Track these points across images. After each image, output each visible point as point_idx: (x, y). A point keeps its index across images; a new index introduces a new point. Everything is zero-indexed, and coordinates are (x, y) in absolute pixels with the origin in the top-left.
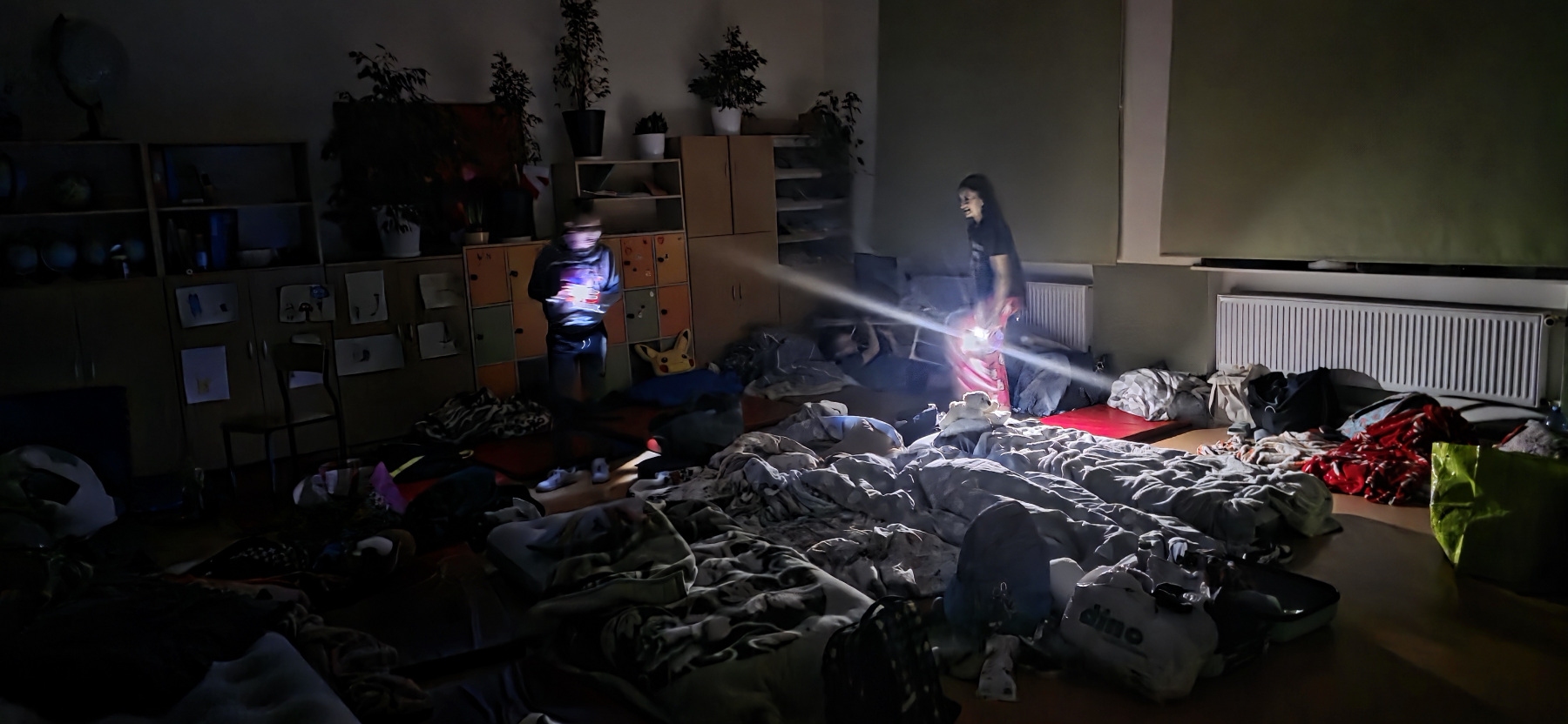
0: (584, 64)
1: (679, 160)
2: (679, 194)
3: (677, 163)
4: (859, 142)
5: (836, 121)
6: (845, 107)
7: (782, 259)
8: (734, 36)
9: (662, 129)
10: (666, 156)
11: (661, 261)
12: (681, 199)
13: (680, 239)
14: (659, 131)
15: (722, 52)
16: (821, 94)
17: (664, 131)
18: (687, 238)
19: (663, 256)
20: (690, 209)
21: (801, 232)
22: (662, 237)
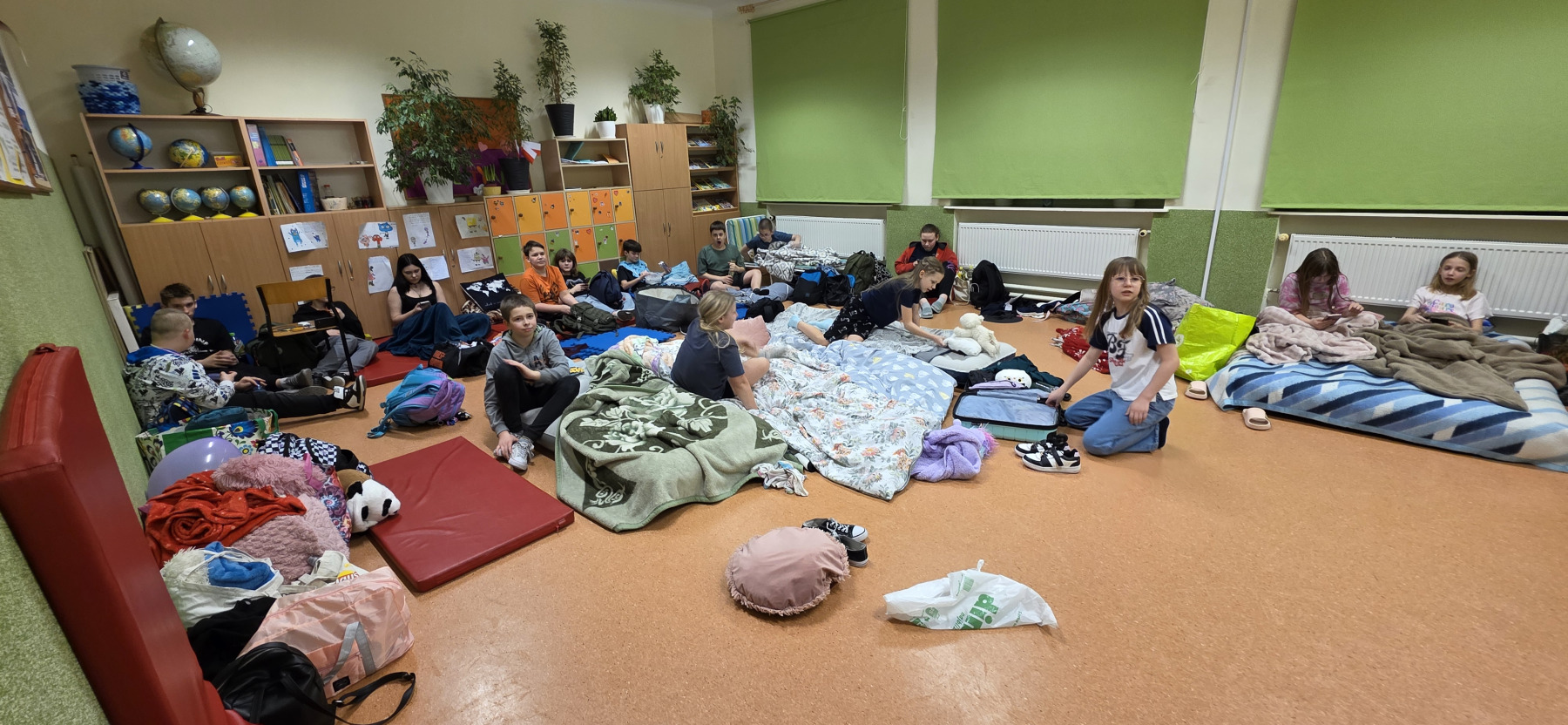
0: (557, 72)
1: (626, 140)
2: (627, 162)
3: (624, 141)
4: (742, 129)
5: (726, 116)
6: (731, 107)
7: (694, 205)
8: (658, 56)
9: (614, 118)
10: (617, 136)
11: (617, 207)
12: (628, 165)
13: (628, 192)
14: (612, 119)
15: (651, 67)
16: (715, 98)
17: (615, 120)
18: (633, 191)
19: (618, 204)
20: (633, 173)
21: (705, 188)
22: (617, 191)
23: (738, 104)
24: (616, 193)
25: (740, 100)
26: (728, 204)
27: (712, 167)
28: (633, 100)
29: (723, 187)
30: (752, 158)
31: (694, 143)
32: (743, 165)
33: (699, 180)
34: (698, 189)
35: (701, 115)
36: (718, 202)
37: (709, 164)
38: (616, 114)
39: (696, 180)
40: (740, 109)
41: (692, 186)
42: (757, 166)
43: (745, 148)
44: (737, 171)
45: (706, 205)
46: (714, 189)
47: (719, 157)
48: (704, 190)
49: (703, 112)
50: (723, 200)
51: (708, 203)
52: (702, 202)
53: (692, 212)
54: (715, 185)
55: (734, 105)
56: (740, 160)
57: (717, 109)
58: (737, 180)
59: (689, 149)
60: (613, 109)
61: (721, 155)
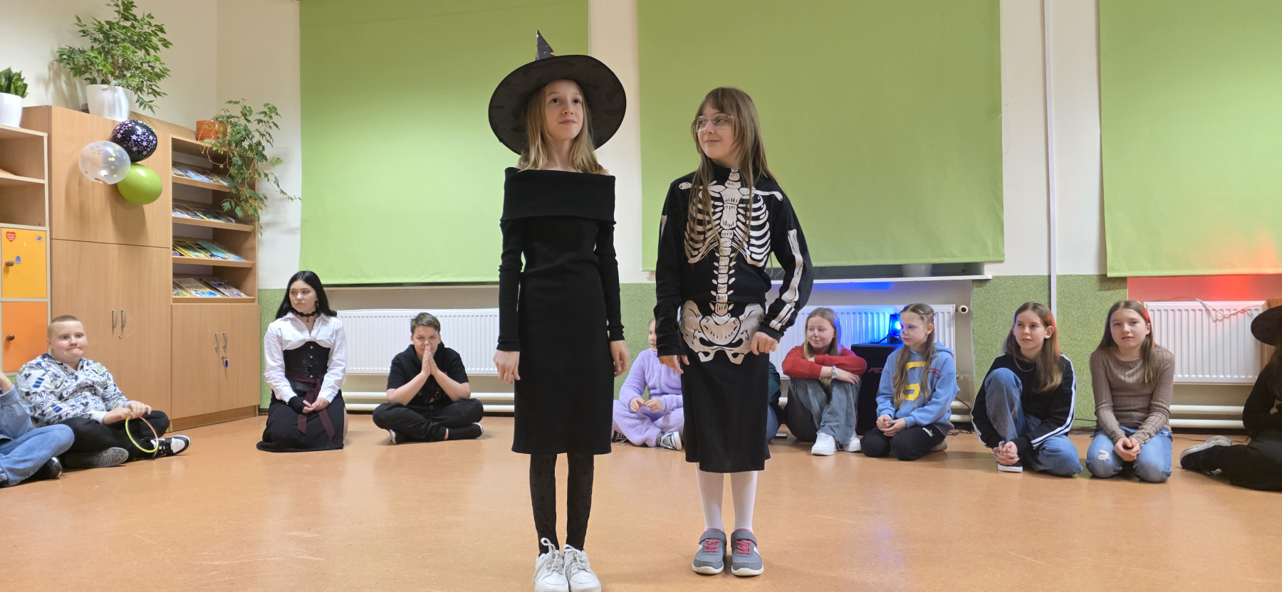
1: (45, 135)
2: (43, 178)
3: (42, 137)
4: (278, 161)
5: (248, 134)
6: (260, 121)
7: (176, 286)
8: (128, 6)
9: (21, 91)
10: (23, 125)
11: (9, 264)
12: (44, 184)
13: (39, 238)
14: (16, 93)
15: (108, 23)
16: (230, 102)
17: (23, 95)
18: (51, 239)
19: (13, 259)
20: (57, 201)
21: (197, 256)
22: (13, 233)
23: (275, 120)
25: (277, 114)
26: (235, 291)
27: (212, 220)
28: (57, 75)
29: (229, 258)
30: (293, 213)
31: (180, 173)
32: (268, 224)
33: (179, 242)
34: (188, 257)
35: (195, 130)
36: (220, 285)
37: (204, 215)
38: (25, 86)
39: (184, 239)
40: (275, 125)
41: (173, 250)
42: (301, 225)
43: (282, 192)
44: (255, 234)
45: (197, 287)
46: (212, 259)
47: (228, 203)
48: (194, 257)
49: (200, 124)
50: (227, 281)
51: (201, 285)
52: (189, 282)
53: (174, 297)
54: (214, 253)
55: (266, 119)
56: (264, 217)
57: (232, 120)
58: (253, 249)
59: (173, 177)
60: (19, 75)
61: (232, 201)
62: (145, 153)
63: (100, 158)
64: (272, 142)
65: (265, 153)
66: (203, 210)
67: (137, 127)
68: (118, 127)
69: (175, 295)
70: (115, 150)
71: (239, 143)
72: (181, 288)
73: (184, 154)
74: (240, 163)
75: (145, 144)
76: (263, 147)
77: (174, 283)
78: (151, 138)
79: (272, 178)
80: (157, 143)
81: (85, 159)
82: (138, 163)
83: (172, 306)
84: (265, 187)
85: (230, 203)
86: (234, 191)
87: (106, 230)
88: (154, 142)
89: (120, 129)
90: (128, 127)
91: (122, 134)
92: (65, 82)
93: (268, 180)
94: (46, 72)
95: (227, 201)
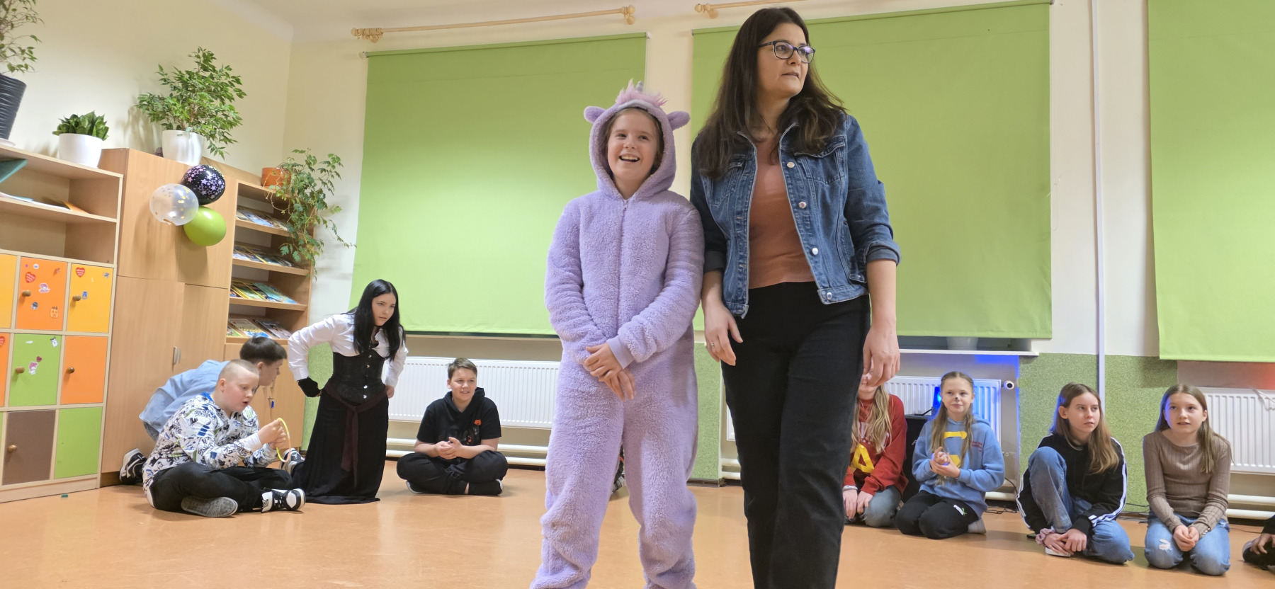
1: (121, 176)
2: (116, 218)
3: (118, 178)
4: (337, 209)
5: (311, 182)
6: (322, 170)
7: (231, 326)
8: (208, 57)
9: (102, 134)
10: (101, 165)
11: (76, 299)
12: (115, 223)
13: (107, 275)
14: (98, 136)
15: (188, 72)
16: (296, 151)
17: (103, 138)
18: (117, 276)
19: (80, 294)
20: (125, 240)
21: (253, 297)
22: (83, 269)
23: (338, 169)
24: (80, 272)
25: (340, 164)
27: (270, 263)
28: (136, 119)
29: (281, 300)
30: (347, 260)
31: (243, 216)
32: (322, 269)
33: (237, 283)
34: (244, 298)
35: (261, 176)
36: (272, 326)
37: (263, 258)
38: (107, 129)
39: (242, 281)
40: (338, 174)
41: (231, 290)
42: (354, 269)
43: (339, 239)
44: (309, 279)
45: (250, 328)
46: (268, 301)
47: (287, 247)
48: (250, 299)
49: (266, 171)
50: (278, 323)
51: (254, 326)
52: (243, 323)
53: (227, 336)
54: (269, 296)
55: (329, 168)
56: (320, 262)
57: (297, 168)
58: (307, 292)
59: (237, 221)
60: (102, 119)
61: (291, 245)
62: (213, 197)
63: (169, 200)
64: (332, 189)
65: (325, 200)
66: (262, 253)
67: (208, 172)
68: (190, 171)
69: (229, 334)
70: (185, 193)
71: (301, 191)
72: (235, 328)
73: (250, 199)
74: (301, 209)
75: (213, 188)
76: (324, 195)
77: (229, 323)
78: (220, 182)
79: (330, 225)
80: (224, 188)
81: (156, 201)
82: (206, 206)
83: (225, 346)
84: (323, 233)
85: (289, 247)
86: (293, 236)
87: (170, 268)
88: (222, 187)
89: (191, 173)
90: (199, 172)
91: (192, 178)
92: (143, 127)
93: (327, 226)
94: (125, 117)
95: (285, 245)
